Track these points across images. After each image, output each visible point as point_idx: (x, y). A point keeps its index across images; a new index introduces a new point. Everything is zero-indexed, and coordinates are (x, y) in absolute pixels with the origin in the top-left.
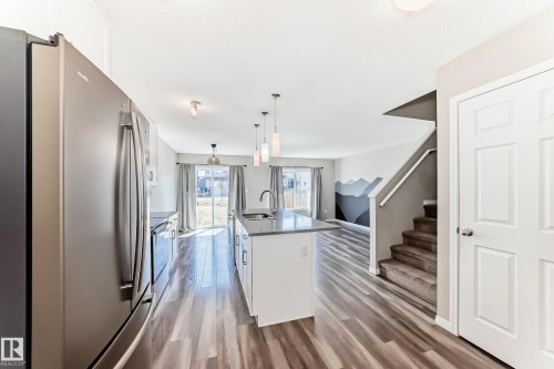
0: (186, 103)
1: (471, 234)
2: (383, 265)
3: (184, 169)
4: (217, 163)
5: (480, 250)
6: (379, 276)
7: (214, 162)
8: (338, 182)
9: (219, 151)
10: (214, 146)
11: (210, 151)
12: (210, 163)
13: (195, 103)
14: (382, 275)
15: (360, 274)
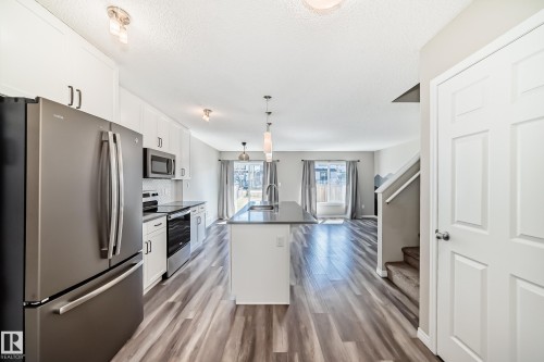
0: (200, 111)
1: (447, 238)
2: (390, 267)
3: (225, 164)
4: (247, 159)
5: (457, 257)
6: (384, 278)
7: (245, 158)
8: (378, 176)
9: (249, 148)
10: (244, 144)
11: (241, 148)
12: (241, 159)
13: (208, 111)
14: (388, 279)
15: (364, 273)
